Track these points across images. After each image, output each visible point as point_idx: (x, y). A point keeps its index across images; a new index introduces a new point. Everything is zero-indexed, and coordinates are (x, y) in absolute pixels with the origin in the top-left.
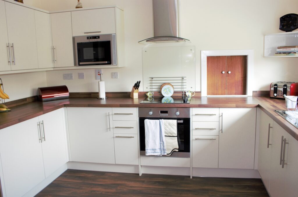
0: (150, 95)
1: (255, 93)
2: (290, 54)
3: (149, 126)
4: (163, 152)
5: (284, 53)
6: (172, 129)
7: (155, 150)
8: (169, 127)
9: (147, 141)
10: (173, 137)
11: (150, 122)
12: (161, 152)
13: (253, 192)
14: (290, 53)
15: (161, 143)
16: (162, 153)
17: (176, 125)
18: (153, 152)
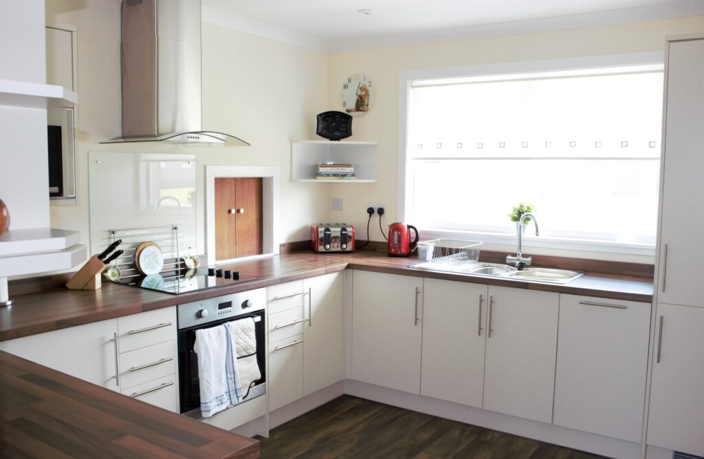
0: (113, 275)
1: (282, 248)
2: (345, 178)
3: (208, 343)
4: (235, 396)
5: (335, 175)
6: (248, 339)
7: (220, 398)
8: (243, 335)
9: (208, 382)
10: (250, 357)
11: (209, 336)
12: (230, 398)
13: (372, 412)
14: (345, 175)
15: (229, 376)
16: (232, 400)
17: (254, 328)
18: (218, 405)
